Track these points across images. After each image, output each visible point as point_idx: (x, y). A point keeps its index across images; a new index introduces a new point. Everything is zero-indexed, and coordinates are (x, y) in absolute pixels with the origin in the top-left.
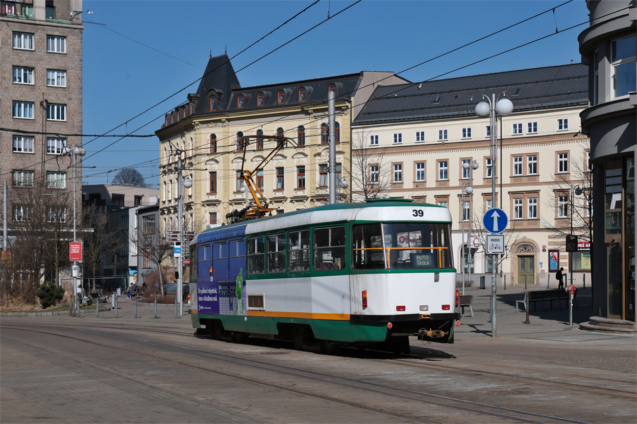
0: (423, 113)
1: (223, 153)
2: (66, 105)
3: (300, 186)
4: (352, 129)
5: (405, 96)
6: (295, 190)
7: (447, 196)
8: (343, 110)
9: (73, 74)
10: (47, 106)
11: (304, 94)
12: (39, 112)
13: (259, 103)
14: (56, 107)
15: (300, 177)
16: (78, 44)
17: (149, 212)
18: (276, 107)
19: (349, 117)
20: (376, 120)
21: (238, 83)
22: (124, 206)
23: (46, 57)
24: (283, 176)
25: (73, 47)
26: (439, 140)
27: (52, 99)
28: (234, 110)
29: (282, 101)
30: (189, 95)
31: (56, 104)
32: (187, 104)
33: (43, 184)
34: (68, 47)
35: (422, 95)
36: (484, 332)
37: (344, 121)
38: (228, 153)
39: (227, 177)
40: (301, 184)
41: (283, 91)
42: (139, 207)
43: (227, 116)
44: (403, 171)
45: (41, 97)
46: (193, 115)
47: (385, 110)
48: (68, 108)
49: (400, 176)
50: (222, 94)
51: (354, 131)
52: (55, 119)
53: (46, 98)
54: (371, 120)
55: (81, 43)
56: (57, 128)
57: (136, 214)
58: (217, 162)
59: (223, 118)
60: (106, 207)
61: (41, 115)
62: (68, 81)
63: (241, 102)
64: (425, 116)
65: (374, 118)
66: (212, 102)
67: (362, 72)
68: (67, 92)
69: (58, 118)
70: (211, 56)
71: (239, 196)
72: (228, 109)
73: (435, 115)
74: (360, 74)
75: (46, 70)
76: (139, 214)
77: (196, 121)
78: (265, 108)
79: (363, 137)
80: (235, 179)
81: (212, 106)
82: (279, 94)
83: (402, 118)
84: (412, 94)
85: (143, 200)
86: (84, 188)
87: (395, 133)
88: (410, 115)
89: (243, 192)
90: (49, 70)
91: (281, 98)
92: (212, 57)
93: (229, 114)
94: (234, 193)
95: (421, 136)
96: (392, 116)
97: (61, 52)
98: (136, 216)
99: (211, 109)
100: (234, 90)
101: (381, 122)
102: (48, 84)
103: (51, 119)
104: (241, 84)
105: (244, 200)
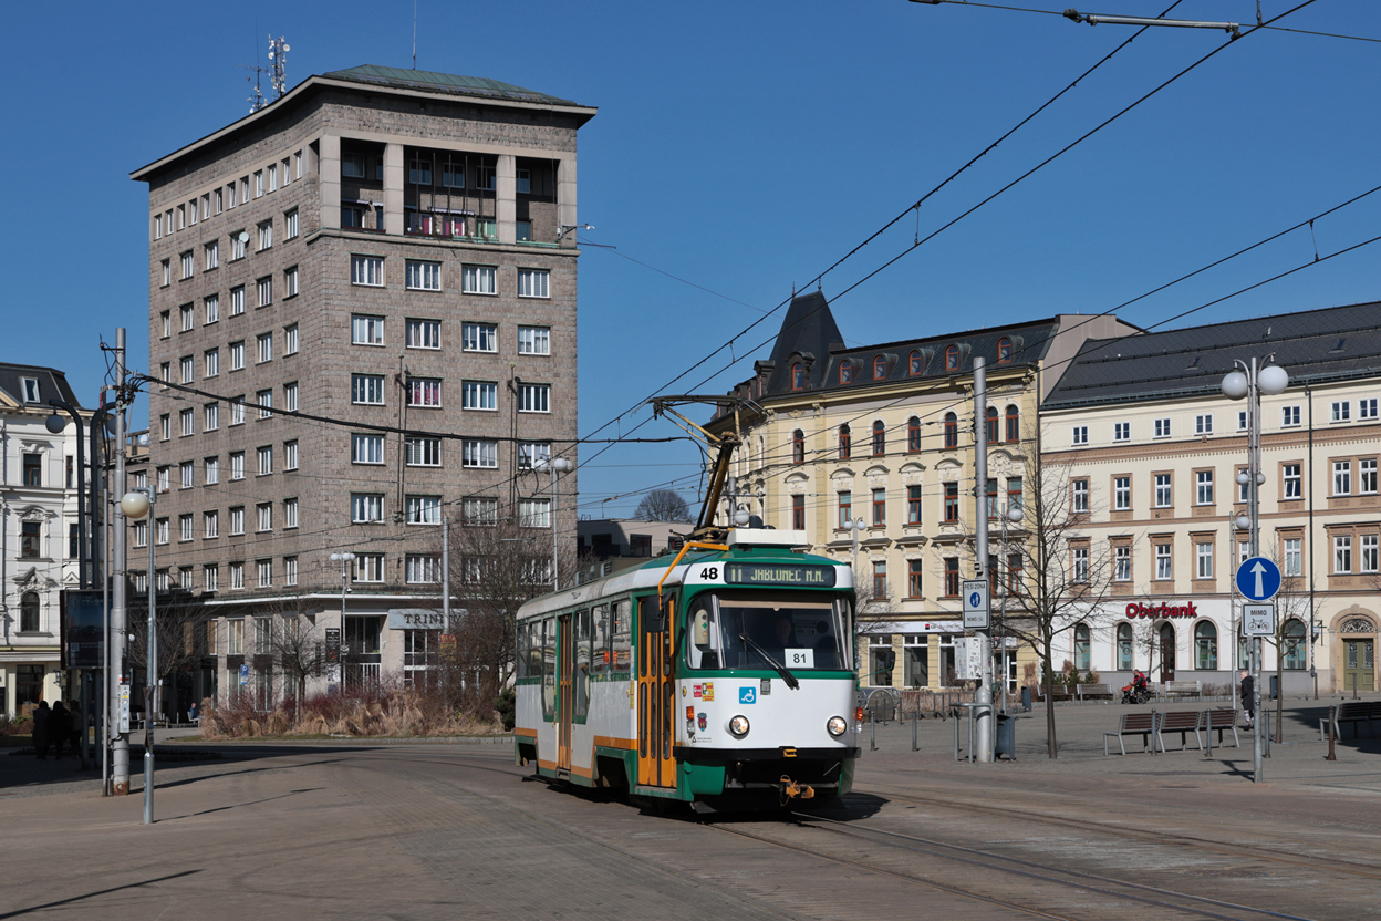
0: (1168, 387)
1: (814, 462)
2: (549, 385)
3: (950, 517)
4: (1041, 416)
5: (1135, 357)
6: (941, 524)
7: (1212, 533)
8: (1025, 384)
9: (562, 333)
10: (519, 388)
11: (955, 356)
12: (505, 399)
13: (877, 375)
14: (533, 390)
15: (949, 503)
16: (570, 282)
18: (906, 381)
19: (1035, 395)
20: (1083, 399)
21: (841, 340)
23: (517, 305)
24: (920, 501)
25: (561, 287)
26: (1196, 433)
27: (527, 376)
28: (834, 387)
29: (918, 370)
30: (757, 362)
31: (533, 384)
32: (754, 378)
33: (514, 518)
34: (553, 288)
35: (1166, 354)
36: (1245, 774)
37: (1025, 402)
38: (825, 461)
39: (821, 505)
40: (952, 514)
41: (919, 353)
43: (822, 398)
44: (1132, 488)
45: (509, 373)
46: (764, 397)
47: (1099, 382)
48: (553, 390)
49: (1127, 499)
50: (813, 360)
51: (1043, 420)
52: (533, 410)
53: (516, 374)
54: (1075, 400)
55: (575, 279)
56: (535, 424)
58: (805, 477)
59: (815, 402)
61: (509, 404)
62: (553, 345)
63: (846, 373)
64: (1172, 391)
65: (1080, 396)
66: (796, 375)
67: (1058, 316)
68: (552, 364)
69: (537, 408)
71: (843, 537)
72: (823, 386)
73: (1190, 389)
74: (1055, 320)
75: (516, 327)
77: (769, 408)
78: (886, 383)
79: (1058, 432)
80: (836, 508)
81: (796, 382)
82: (911, 358)
83: (1129, 395)
84: (1148, 352)
86: (581, 525)
87: (1118, 423)
88: (1143, 389)
89: (849, 530)
90: (521, 327)
91: (916, 364)
92: (796, 296)
93: (824, 395)
94: (835, 531)
95: (1163, 426)
96: (1111, 393)
97: (541, 296)
99: (795, 387)
100: (833, 353)
101: (1092, 403)
102: (519, 350)
103: (525, 410)
104: (846, 343)
105: (850, 542)
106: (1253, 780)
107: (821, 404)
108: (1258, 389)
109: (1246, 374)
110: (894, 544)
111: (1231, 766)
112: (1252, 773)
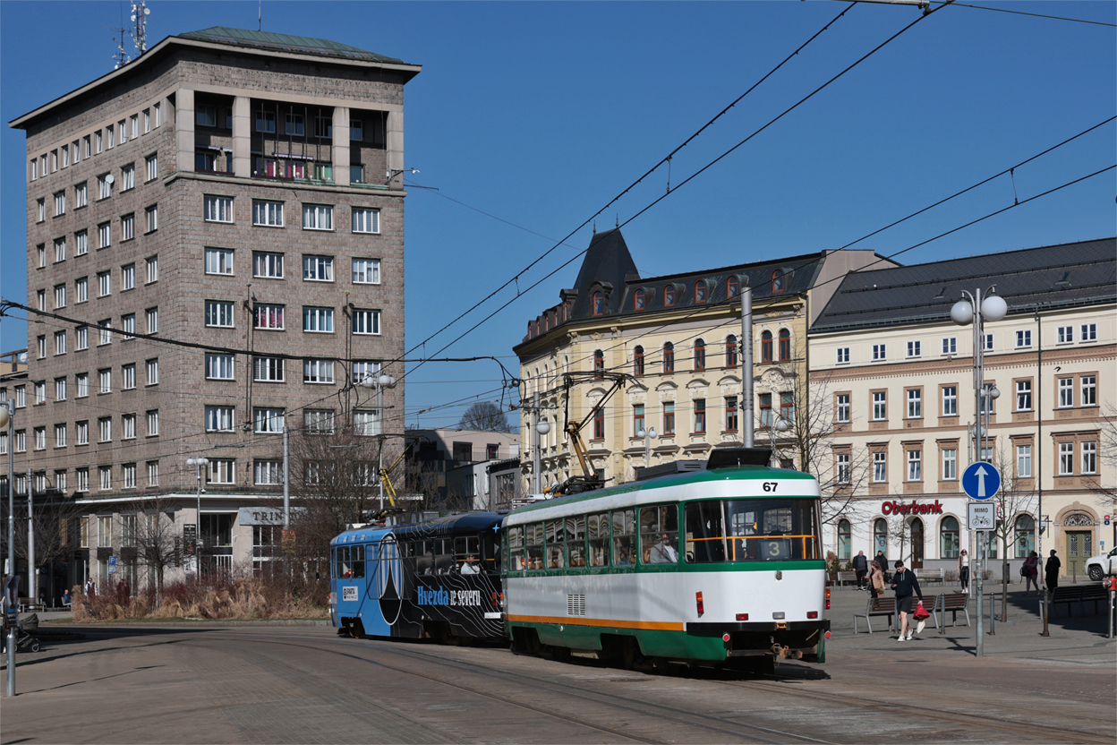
0: (919, 313)
2: (380, 310)
3: (730, 426)
4: (809, 338)
5: (890, 287)
6: (723, 433)
7: (955, 440)
8: (795, 310)
9: (391, 265)
10: (353, 313)
11: (735, 286)
12: (341, 323)
13: (667, 302)
14: (365, 314)
15: (730, 414)
16: (397, 220)
17: (505, 469)
18: (693, 307)
19: (803, 320)
20: (845, 324)
21: (636, 272)
22: (471, 461)
23: (351, 240)
24: (704, 413)
25: (390, 224)
26: (942, 353)
27: (360, 302)
28: (630, 313)
29: (703, 298)
30: (562, 291)
31: (366, 309)
32: (560, 305)
33: (349, 428)
34: (383, 224)
35: (917, 284)
36: (968, 649)
37: (796, 327)
39: (619, 416)
40: (732, 424)
41: (704, 283)
42: (492, 462)
43: (619, 322)
44: (887, 402)
45: (345, 299)
46: (568, 321)
47: (859, 309)
48: (383, 315)
49: (883, 411)
50: (611, 289)
51: (811, 342)
52: (365, 332)
53: (350, 300)
54: (839, 325)
55: (403, 217)
56: (367, 345)
57: (487, 472)
59: (613, 326)
60: (444, 462)
61: (344, 327)
62: (383, 275)
63: (640, 301)
64: (922, 316)
65: (843, 321)
66: (596, 302)
67: (824, 251)
68: (382, 291)
69: (369, 330)
70: (594, 232)
71: (638, 444)
72: (620, 311)
73: (937, 315)
74: (819, 256)
75: (351, 259)
76: (492, 472)
77: (573, 331)
78: (675, 310)
79: (823, 353)
80: (632, 419)
81: (596, 308)
82: (697, 287)
83: (885, 320)
84: (901, 283)
85: (500, 451)
86: (408, 433)
87: (875, 344)
88: (897, 316)
89: (643, 438)
90: (355, 259)
91: (701, 293)
92: (597, 232)
93: (621, 320)
94: (631, 439)
96: (870, 318)
97: (372, 232)
98: (486, 476)
99: (596, 312)
100: (629, 283)
101: (853, 327)
102: (353, 280)
103: (358, 333)
104: (640, 273)
105: (643, 449)
106: (975, 654)
107: (618, 327)
108: (981, 317)
109: (971, 304)
110: (682, 450)
111: (955, 642)
112: (974, 648)
